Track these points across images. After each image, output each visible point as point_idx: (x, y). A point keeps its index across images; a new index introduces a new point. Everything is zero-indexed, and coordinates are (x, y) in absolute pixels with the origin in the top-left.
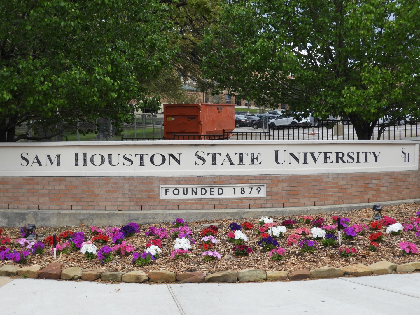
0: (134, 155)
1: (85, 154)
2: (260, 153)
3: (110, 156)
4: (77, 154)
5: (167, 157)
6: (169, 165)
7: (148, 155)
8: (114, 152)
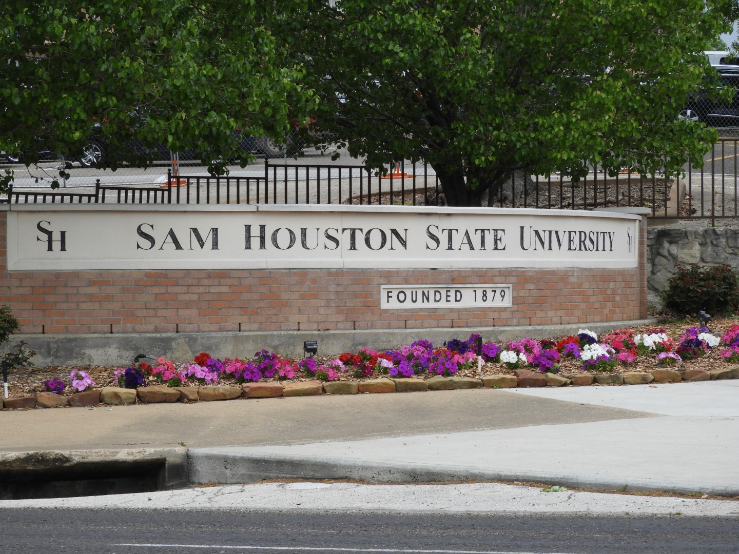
0: (340, 231)
1: (262, 228)
2: (504, 230)
3: (304, 232)
4: (248, 228)
5: (388, 234)
6: (392, 249)
7: (361, 230)
8: (311, 225)
